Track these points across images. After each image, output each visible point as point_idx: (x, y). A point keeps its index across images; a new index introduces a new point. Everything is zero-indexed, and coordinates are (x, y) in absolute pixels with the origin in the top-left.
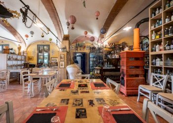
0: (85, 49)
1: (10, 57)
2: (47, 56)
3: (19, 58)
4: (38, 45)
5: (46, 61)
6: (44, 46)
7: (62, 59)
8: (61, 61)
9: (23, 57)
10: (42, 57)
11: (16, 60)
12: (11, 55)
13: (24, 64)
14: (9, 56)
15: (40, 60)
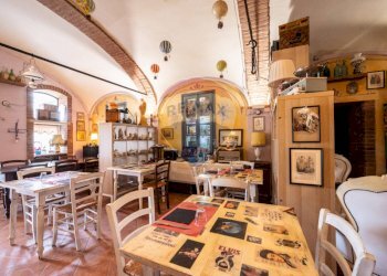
0: (361, 87)
1: (120, 131)
2: (208, 128)
3: (142, 132)
4: (183, 96)
5: (204, 141)
6: (198, 95)
7: (301, 136)
8: (298, 144)
9: (151, 130)
10: (193, 129)
11: (136, 138)
12: (123, 128)
13: (153, 148)
14: (118, 128)
15: (188, 139)
